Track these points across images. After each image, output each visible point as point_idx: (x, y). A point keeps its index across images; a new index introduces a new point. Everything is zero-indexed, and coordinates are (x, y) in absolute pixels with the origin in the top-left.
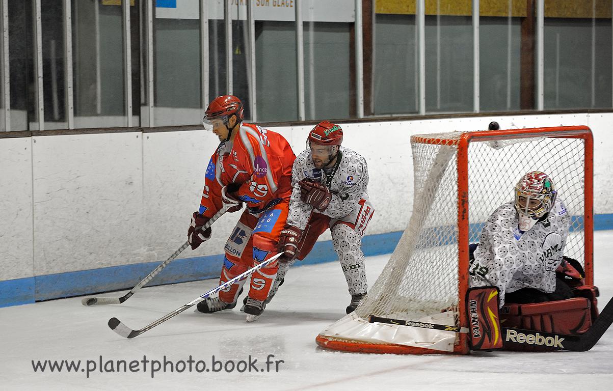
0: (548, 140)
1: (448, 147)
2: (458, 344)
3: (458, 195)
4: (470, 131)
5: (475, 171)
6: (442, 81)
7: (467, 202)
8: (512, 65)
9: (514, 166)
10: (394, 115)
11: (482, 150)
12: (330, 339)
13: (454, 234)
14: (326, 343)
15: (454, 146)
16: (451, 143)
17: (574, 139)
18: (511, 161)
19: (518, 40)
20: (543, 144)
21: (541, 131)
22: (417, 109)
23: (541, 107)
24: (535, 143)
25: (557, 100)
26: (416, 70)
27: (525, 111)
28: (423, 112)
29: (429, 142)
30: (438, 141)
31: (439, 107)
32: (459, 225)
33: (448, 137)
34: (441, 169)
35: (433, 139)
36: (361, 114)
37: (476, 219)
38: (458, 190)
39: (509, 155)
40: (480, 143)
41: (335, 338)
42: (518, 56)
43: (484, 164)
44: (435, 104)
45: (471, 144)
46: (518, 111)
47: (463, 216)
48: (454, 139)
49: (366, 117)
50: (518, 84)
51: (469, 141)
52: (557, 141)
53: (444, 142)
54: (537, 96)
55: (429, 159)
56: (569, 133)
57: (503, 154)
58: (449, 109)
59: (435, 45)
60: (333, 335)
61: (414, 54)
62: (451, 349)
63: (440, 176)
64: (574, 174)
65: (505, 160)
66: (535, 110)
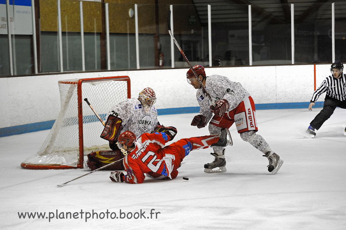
0: (113, 81)
1: (74, 85)
2: (79, 164)
3: (78, 104)
4: (82, 78)
5: (85, 94)
6: (69, 58)
7: (82, 107)
8: (97, 52)
9: (100, 92)
10: (50, 73)
11: (87, 86)
12: (27, 165)
13: (77, 120)
14: (25, 166)
15: (76, 85)
16: (74, 83)
17: (123, 81)
18: (99, 90)
19: (99, 42)
20: (111, 83)
21: (110, 78)
22: (59, 70)
23: (109, 68)
24: (108, 83)
25: (115, 65)
26: (58, 54)
27: (103, 70)
28: (62, 71)
29: (66, 83)
30: (69, 82)
31: (68, 69)
32: (79, 116)
33: (73, 81)
34: (71, 94)
35: (67, 82)
36: (37, 72)
37: (85, 114)
38: (78, 102)
39: (98, 88)
40: (86, 83)
41: (29, 164)
42: (99, 48)
43: (88, 91)
44: (67, 68)
45: (82, 84)
46: (100, 70)
47: (80, 113)
48: (76, 82)
49: (39, 74)
50: (100, 60)
51: (82, 83)
52: (116, 82)
53: (72, 83)
54: (107, 64)
55: (66, 90)
56: (121, 79)
57: (95, 87)
58: (72, 70)
59: (66, 44)
60: (28, 163)
61: (57, 47)
62: (76, 166)
63: (70, 97)
64: (124, 95)
65: (96, 90)
66: (107, 70)
